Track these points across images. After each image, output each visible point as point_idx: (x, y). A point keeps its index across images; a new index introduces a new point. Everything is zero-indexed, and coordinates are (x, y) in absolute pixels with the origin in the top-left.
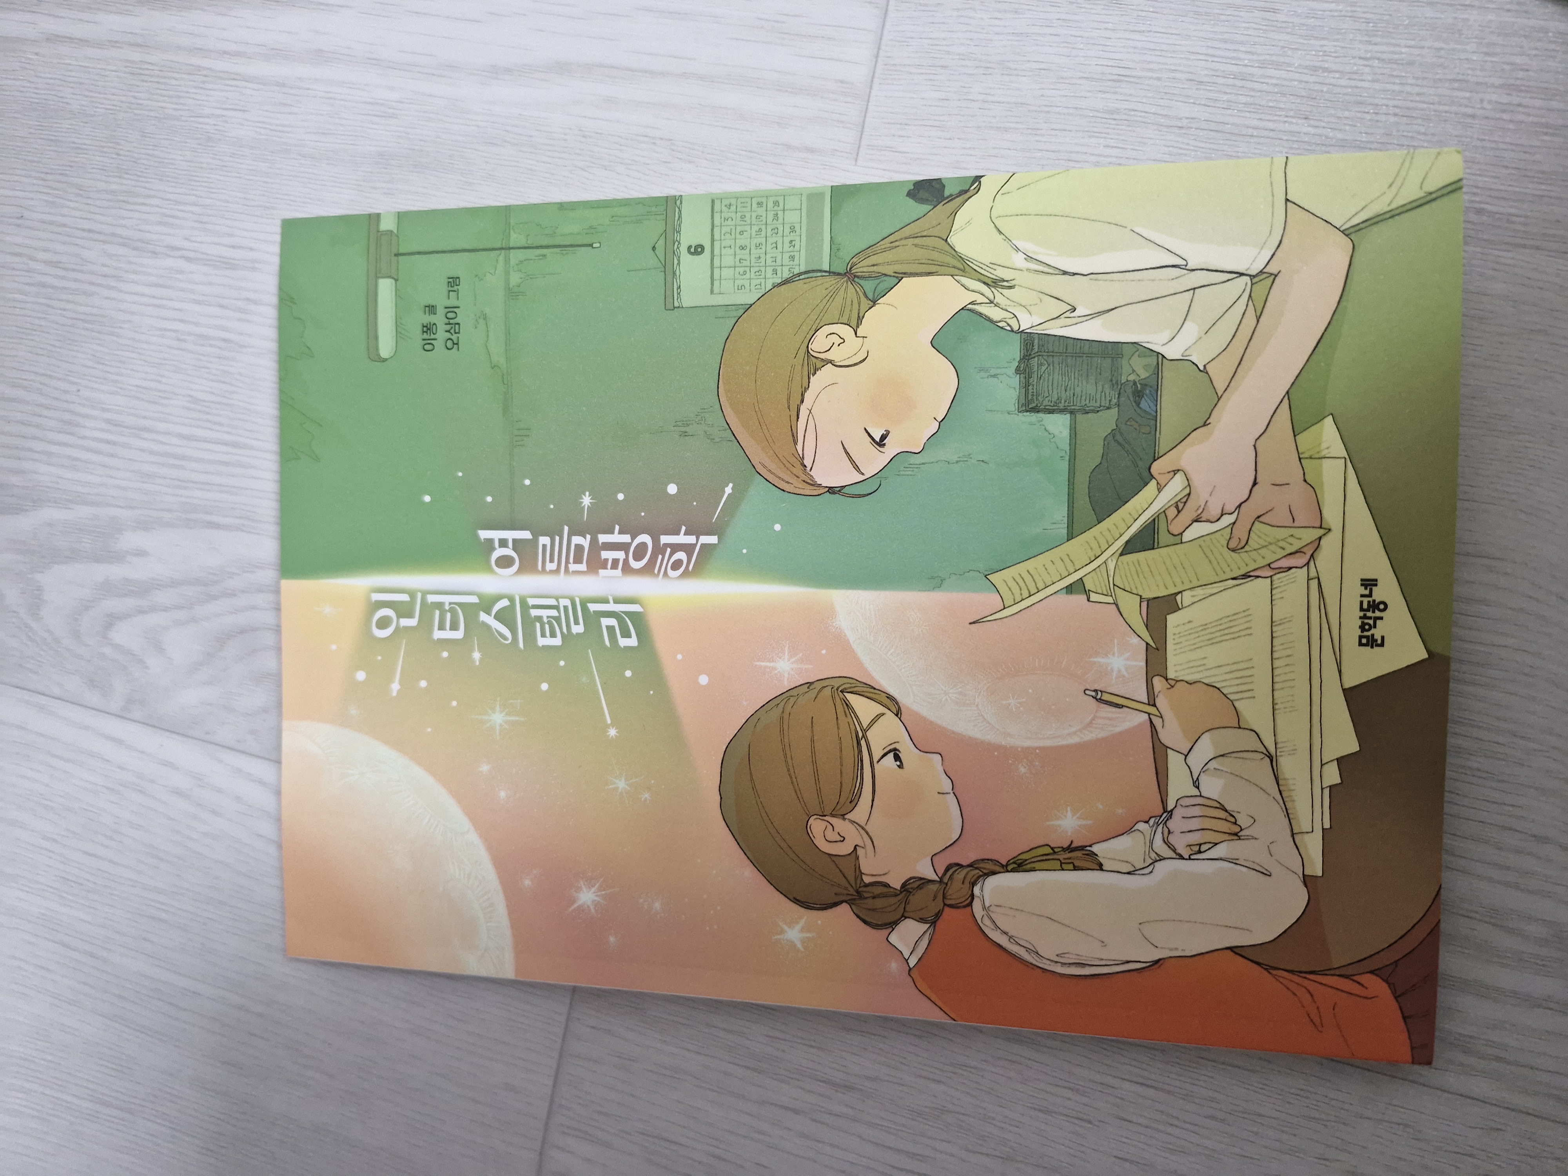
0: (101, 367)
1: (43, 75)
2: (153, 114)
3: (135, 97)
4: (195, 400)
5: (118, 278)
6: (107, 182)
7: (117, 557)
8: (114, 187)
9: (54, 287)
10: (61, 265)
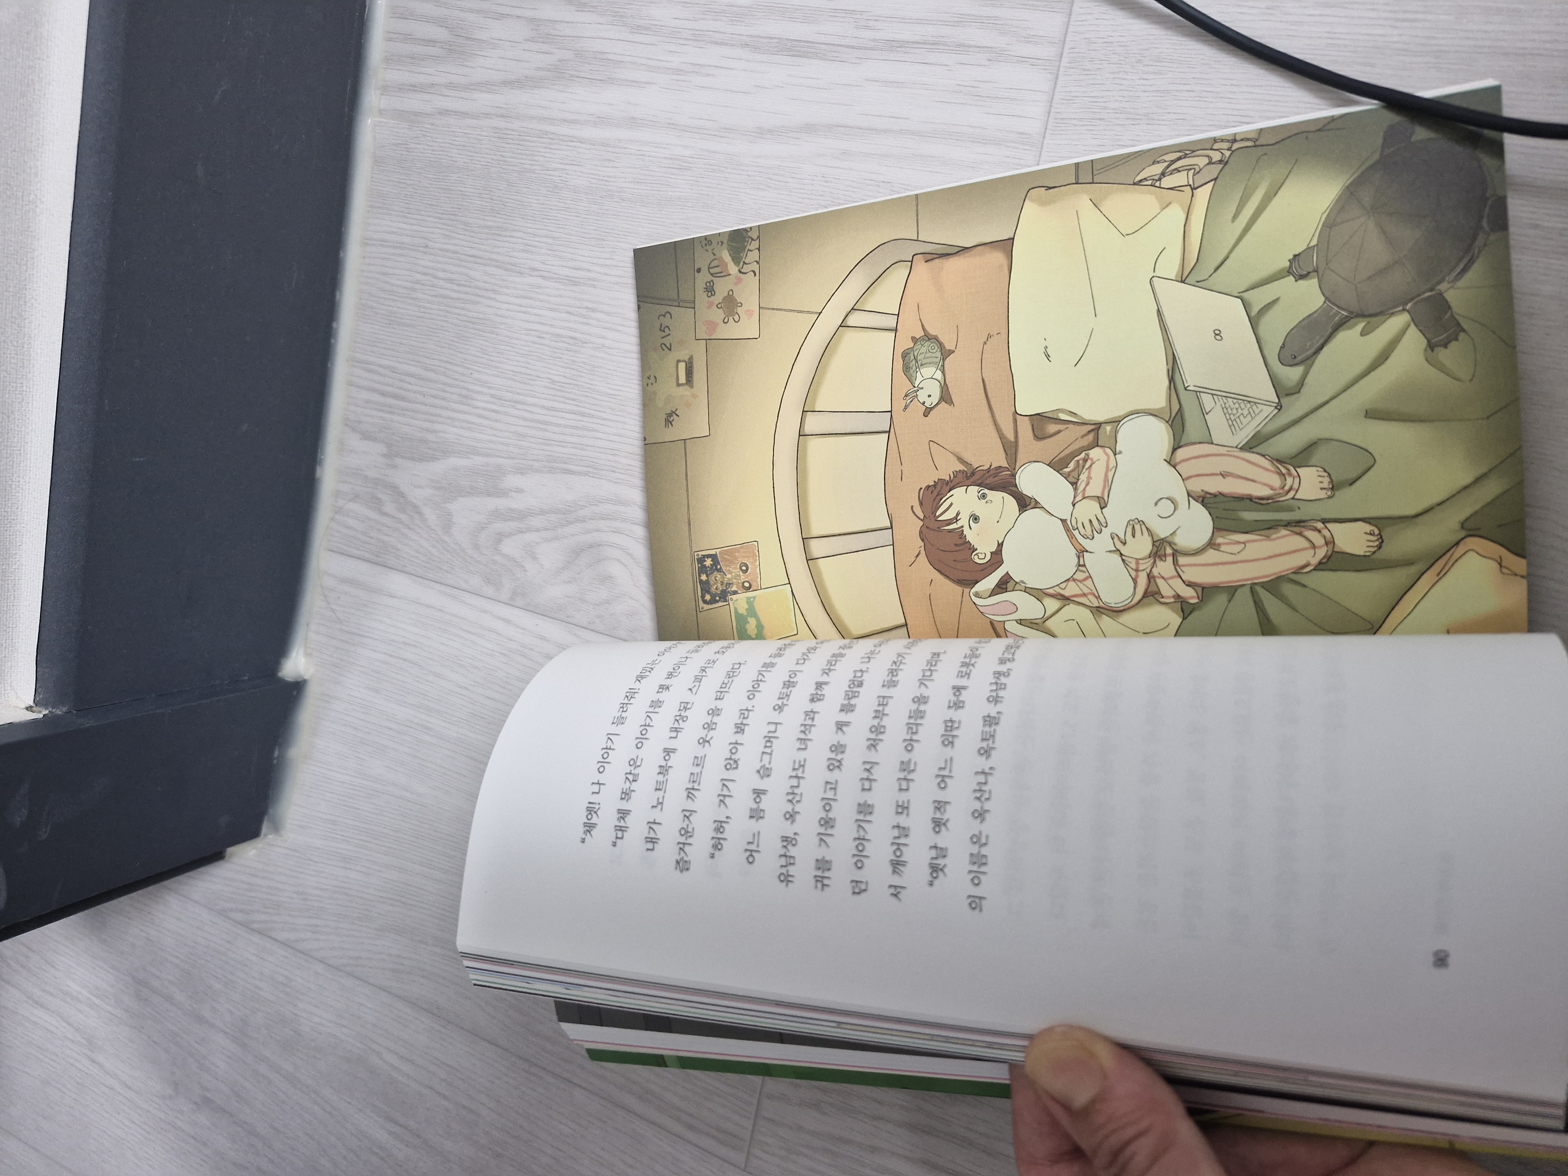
0: (486, 357)
1: (437, 140)
2: (514, 168)
3: (502, 156)
4: (553, 382)
5: (495, 291)
6: (484, 220)
7: (502, 493)
8: (490, 224)
9: (451, 298)
10: (455, 282)
